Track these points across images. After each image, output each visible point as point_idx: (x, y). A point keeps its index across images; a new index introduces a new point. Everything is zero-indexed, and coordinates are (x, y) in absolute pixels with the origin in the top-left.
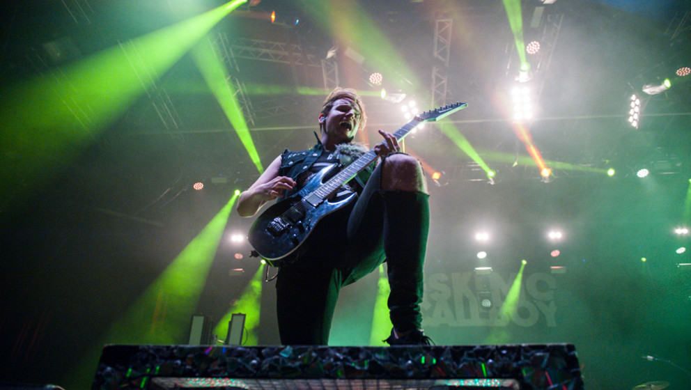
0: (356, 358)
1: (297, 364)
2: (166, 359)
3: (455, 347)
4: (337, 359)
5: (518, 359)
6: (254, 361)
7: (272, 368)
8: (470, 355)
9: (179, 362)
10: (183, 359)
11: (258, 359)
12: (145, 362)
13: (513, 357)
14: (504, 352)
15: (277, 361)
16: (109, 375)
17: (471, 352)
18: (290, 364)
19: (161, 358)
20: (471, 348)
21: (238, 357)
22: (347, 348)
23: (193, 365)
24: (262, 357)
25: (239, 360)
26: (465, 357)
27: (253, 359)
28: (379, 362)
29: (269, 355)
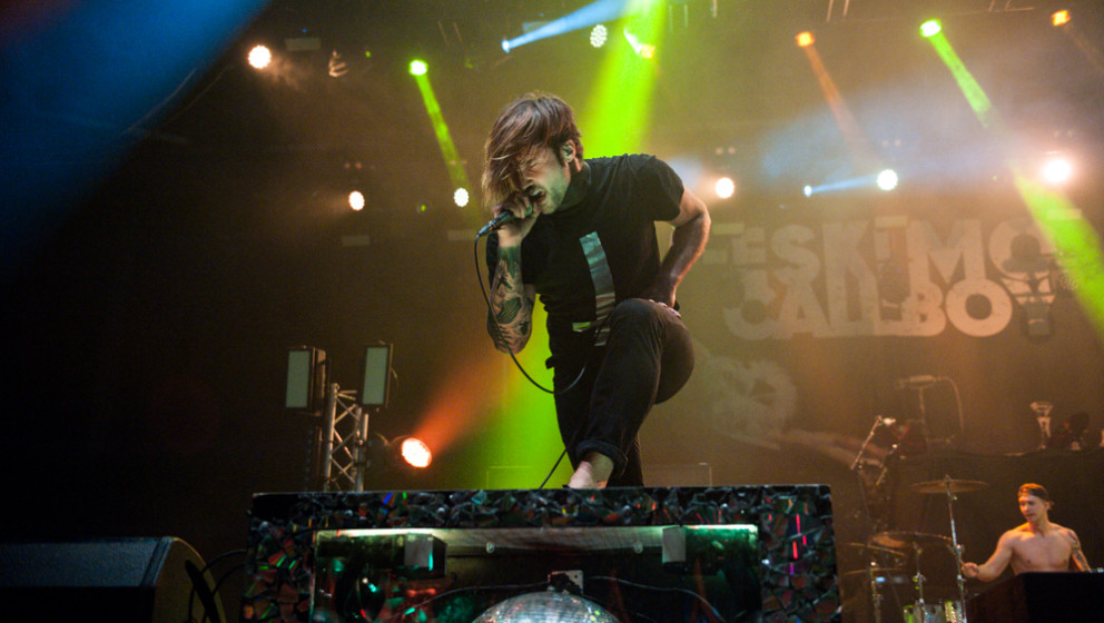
0: (563, 503)
1: (493, 511)
2: (334, 509)
3: (683, 489)
4: (540, 504)
5: (757, 503)
6: (441, 509)
7: (463, 517)
8: (700, 499)
9: (350, 512)
10: (355, 509)
11: (446, 506)
12: (308, 514)
13: (753, 501)
14: (742, 495)
15: (469, 508)
16: (265, 530)
17: (702, 494)
18: (484, 512)
19: (327, 508)
20: (702, 489)
21: (421, 504)
22: (553, 490)
23: (368, 515)
24: (450, 504)
25: (423, 508)
26: (694, 501)
27: (440, 506)
28: (591, 508)
29: (458, 501)
